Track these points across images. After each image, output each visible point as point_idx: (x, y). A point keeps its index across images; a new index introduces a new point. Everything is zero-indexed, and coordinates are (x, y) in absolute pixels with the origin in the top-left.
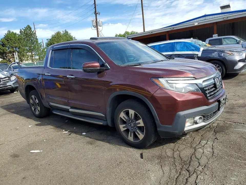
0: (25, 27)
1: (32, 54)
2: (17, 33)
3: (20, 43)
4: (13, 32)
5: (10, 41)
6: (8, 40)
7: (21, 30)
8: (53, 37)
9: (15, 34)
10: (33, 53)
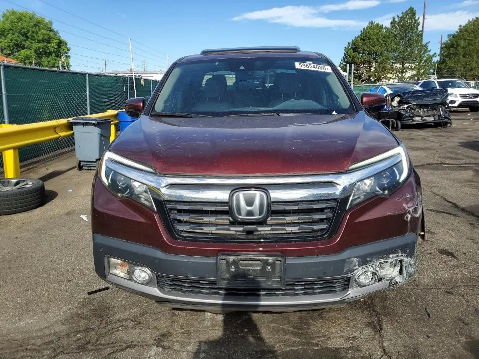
0: (404, 12)
1: (403, 66)
2: (384, 26)
3: (385, 44)
4: (378, 25)
5: (367, 41)
6: (363, 40)
7: (394, 18)
8: (461, 30)
9: (381, 27)
10: (407, 65)
